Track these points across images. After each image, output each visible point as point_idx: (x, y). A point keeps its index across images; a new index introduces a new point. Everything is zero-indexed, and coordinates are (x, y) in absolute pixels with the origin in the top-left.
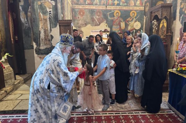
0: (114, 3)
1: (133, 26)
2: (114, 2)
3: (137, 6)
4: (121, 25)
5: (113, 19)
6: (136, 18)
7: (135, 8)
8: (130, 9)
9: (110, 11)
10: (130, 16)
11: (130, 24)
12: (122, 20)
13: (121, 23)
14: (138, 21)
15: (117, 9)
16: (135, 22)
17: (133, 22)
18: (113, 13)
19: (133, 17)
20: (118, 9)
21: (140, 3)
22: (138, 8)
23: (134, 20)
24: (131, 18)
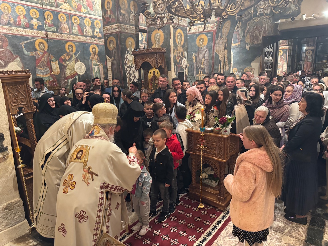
0: (32, 23)
1: (74, 69)
2: (30, 21)
3: (75, 35)
4: (53, 68)
5: (34, 55)
6: (75, 54)
7: (72, 38)
8: (63, 38)
9: (26, 38)
10: (67, 52)
11: (67, 65)
12: (53, 58)
13: (53, 64)
14: (81, 61)
15: (38, 35)
16: (75, 63)
17: (72, 62)
18: (33, 43)
19: (71, 53)
20: (40, 35)
21: (78, 30)
22: (76, 38)
23: (74, 58)
24: (67, 55)
